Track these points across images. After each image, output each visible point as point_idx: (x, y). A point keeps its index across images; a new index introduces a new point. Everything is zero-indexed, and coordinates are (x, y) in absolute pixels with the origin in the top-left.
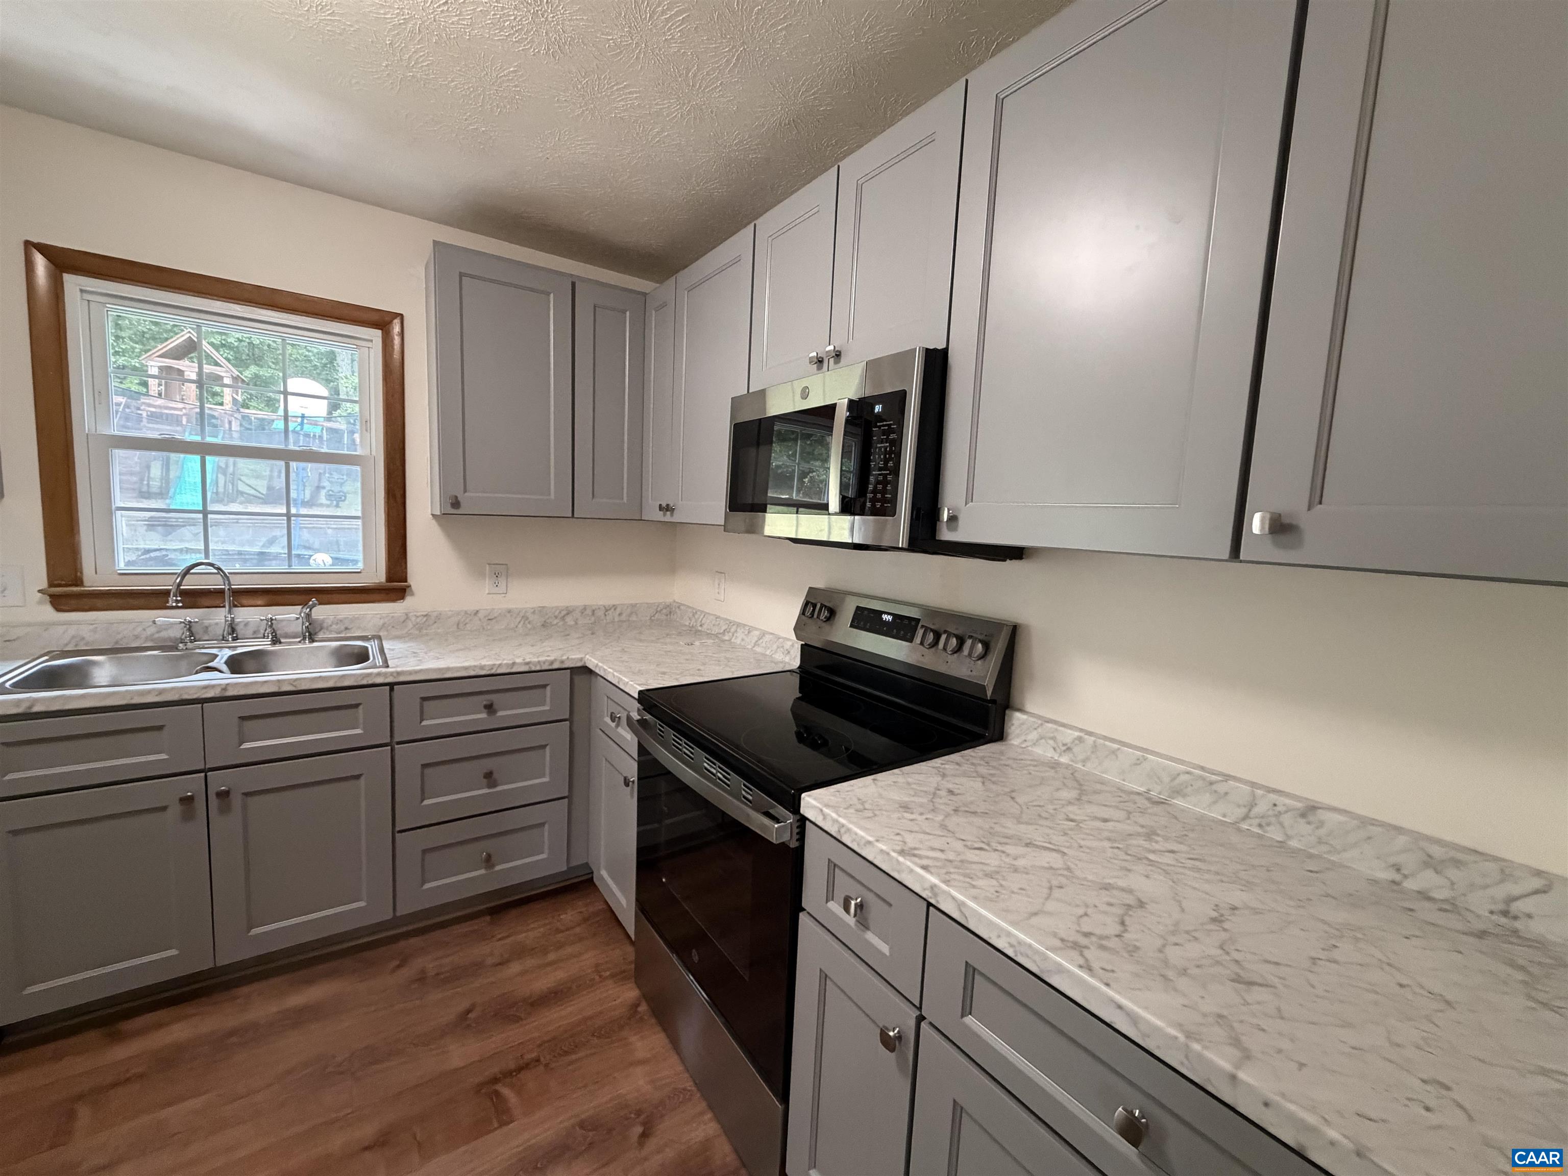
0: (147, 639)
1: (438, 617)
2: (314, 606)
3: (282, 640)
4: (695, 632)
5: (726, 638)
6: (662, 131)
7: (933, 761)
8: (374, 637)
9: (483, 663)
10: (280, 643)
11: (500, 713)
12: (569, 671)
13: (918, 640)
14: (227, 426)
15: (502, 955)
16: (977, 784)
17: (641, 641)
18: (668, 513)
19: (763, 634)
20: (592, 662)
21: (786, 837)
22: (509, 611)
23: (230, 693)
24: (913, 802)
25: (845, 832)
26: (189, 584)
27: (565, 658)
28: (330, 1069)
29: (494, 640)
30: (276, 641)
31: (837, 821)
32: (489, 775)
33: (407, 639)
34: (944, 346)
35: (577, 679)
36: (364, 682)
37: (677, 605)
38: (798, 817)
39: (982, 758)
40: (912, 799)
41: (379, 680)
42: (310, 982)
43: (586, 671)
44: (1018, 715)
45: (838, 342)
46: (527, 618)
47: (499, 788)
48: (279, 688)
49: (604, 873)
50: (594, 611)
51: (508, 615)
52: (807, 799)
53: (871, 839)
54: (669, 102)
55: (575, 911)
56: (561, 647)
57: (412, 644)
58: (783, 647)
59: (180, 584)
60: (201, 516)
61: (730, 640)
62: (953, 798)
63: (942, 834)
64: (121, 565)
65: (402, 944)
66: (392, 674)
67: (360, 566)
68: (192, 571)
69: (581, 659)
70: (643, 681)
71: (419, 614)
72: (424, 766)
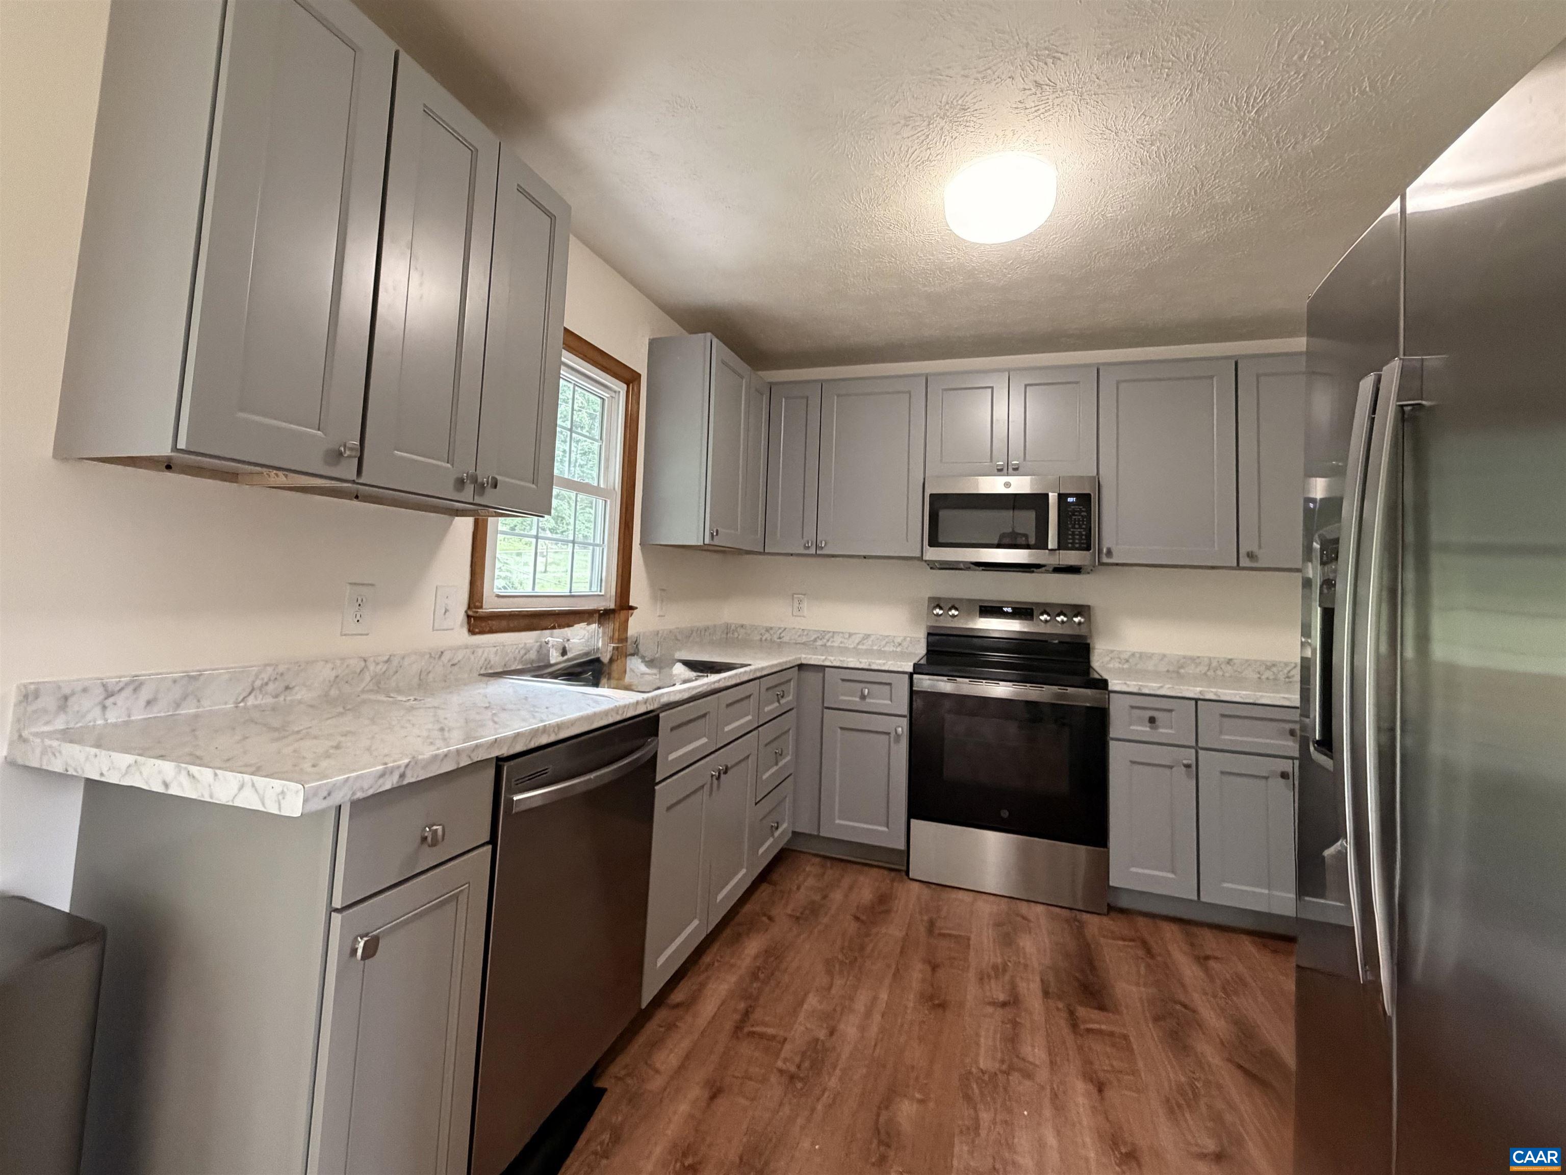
11: (781, 702)
12: (797, 667)
32: (777, 754)
43: (801, 668)
47: (779, 766)
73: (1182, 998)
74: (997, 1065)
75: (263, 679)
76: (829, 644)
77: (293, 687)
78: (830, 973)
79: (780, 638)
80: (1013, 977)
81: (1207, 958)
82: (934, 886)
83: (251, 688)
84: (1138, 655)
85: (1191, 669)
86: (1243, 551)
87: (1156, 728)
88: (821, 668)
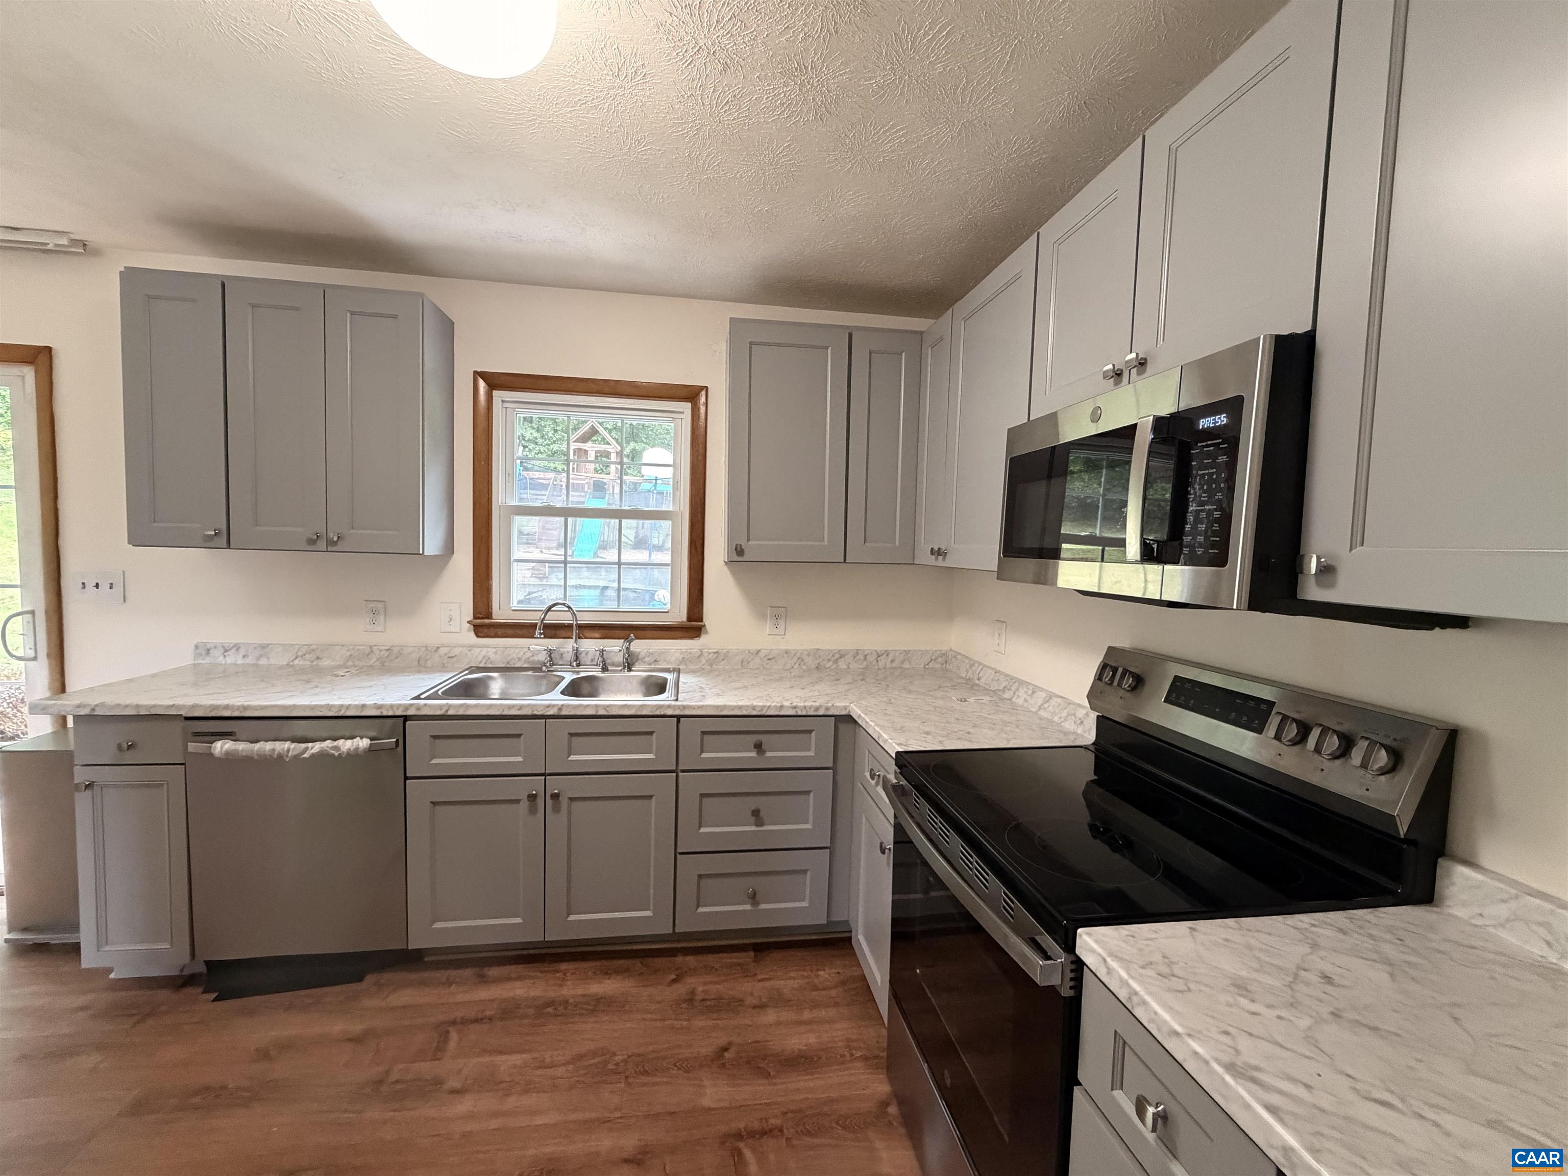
0: (527, 661)
1: (726, 655)
2: (632, 640)
3: (610, 668)
4: (971, 685)
5: (1007, 695)
6: (933, 161)
7: (1297, 916)
8: (674, 670)
9: (755, 704)
10: (608, 670)
11: (769, 754)
12: (833, 718)
13: (1271, 731)
14: (611, 489)
15: (760, 998)
16: (1379, 975)
17: (910, 692)
18: (940, 558)
19: (1051, 696)
20: (856, 711)
21: (1055, 980)
22: (787, 652)
23: (564, 713)
24: (1254, 980)
25: (1139, 1004)
26: (551, 618)
27: (829, 705)
28: (611, 1066)
29: (770, 680)
30: (605, 669)
31: (1128, 985)
32: (756, 813)
33: (699, 674)
34: (1309, 328)
35: (842, 727)
36: (658, 713)
37: (954, 654)
38: (1072, 958)
39: (1390, 930)
40: (1255, 975)
41: (669, 712)
42: (607, 973)
43: (849, 719)
44: (1461, 870)
45: (1141, 349)
46: (803, 660)
47: (765, 828)
48: (597, 712)
49: (861, 938)
50: (866, 656)
51: (785, 655)
52: (1086, 937)
53: (1179, 1029)
54: (938, 128)
55: (834, 971)
56: (829, 692)
57: (702, 679)
58: (1074, 715)
59: (543, 619)
60: (563, 565)
61: (1010, 700)
62: (1329, 988)
63: (1308, 1053)
64: (514, 604)
65: (680, 959)
66: (679, 707)
67: (668, 607)
68: (553, 609)
69: (845, 708)
70: (903, 740)
71: (710, 651)
72: (703, 796)
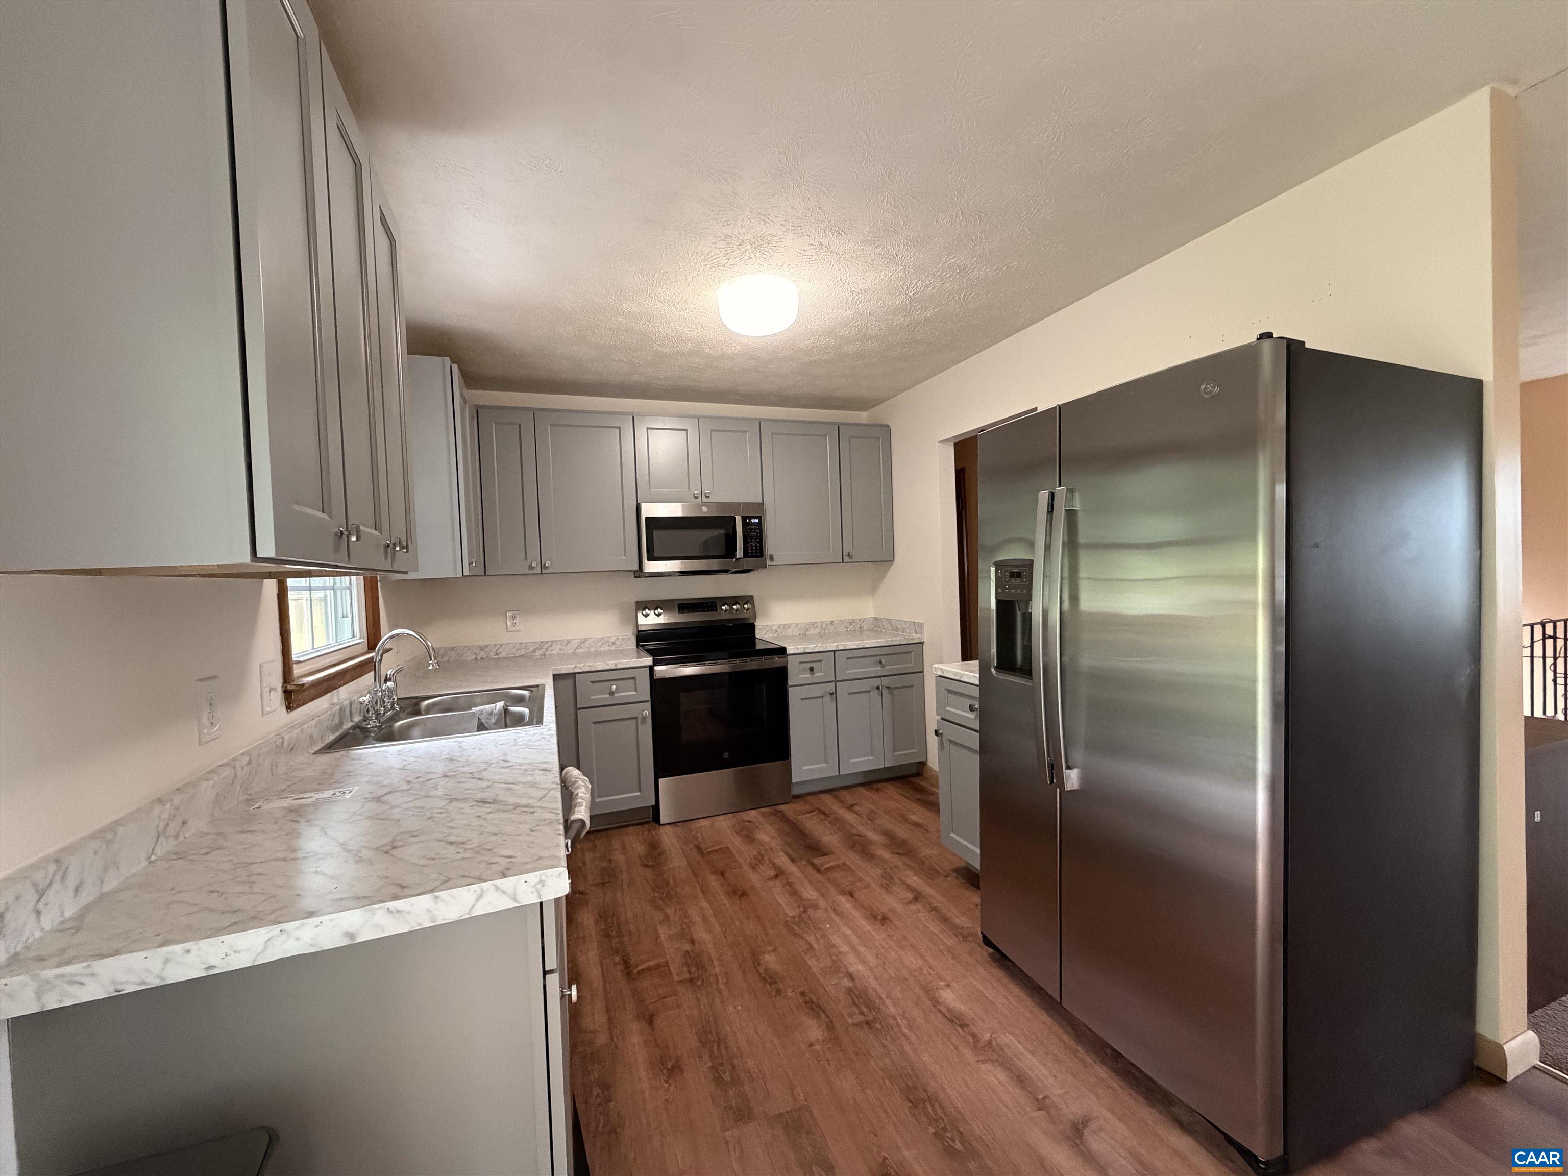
73: (855, 832)
74: (797, 910)
75: (165, 819)
76: (548, 653)
77: (188, 821)
78: (658, 908)
79: (497, 654)
80: (770, 859)
81: (852, 806)
82: (680, 824)
83: (157, 835)
84: (782, 626)
85: (813, 631)
86: (845, 553)
87: (814, 674)
88: (573, 675)
